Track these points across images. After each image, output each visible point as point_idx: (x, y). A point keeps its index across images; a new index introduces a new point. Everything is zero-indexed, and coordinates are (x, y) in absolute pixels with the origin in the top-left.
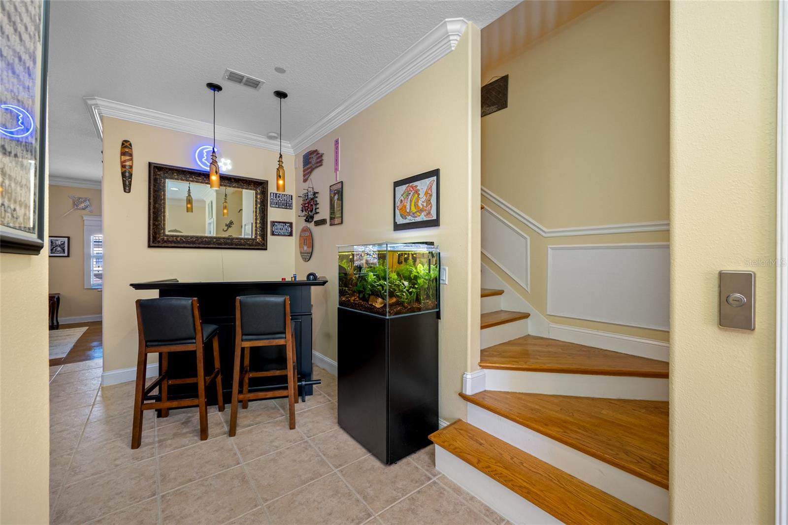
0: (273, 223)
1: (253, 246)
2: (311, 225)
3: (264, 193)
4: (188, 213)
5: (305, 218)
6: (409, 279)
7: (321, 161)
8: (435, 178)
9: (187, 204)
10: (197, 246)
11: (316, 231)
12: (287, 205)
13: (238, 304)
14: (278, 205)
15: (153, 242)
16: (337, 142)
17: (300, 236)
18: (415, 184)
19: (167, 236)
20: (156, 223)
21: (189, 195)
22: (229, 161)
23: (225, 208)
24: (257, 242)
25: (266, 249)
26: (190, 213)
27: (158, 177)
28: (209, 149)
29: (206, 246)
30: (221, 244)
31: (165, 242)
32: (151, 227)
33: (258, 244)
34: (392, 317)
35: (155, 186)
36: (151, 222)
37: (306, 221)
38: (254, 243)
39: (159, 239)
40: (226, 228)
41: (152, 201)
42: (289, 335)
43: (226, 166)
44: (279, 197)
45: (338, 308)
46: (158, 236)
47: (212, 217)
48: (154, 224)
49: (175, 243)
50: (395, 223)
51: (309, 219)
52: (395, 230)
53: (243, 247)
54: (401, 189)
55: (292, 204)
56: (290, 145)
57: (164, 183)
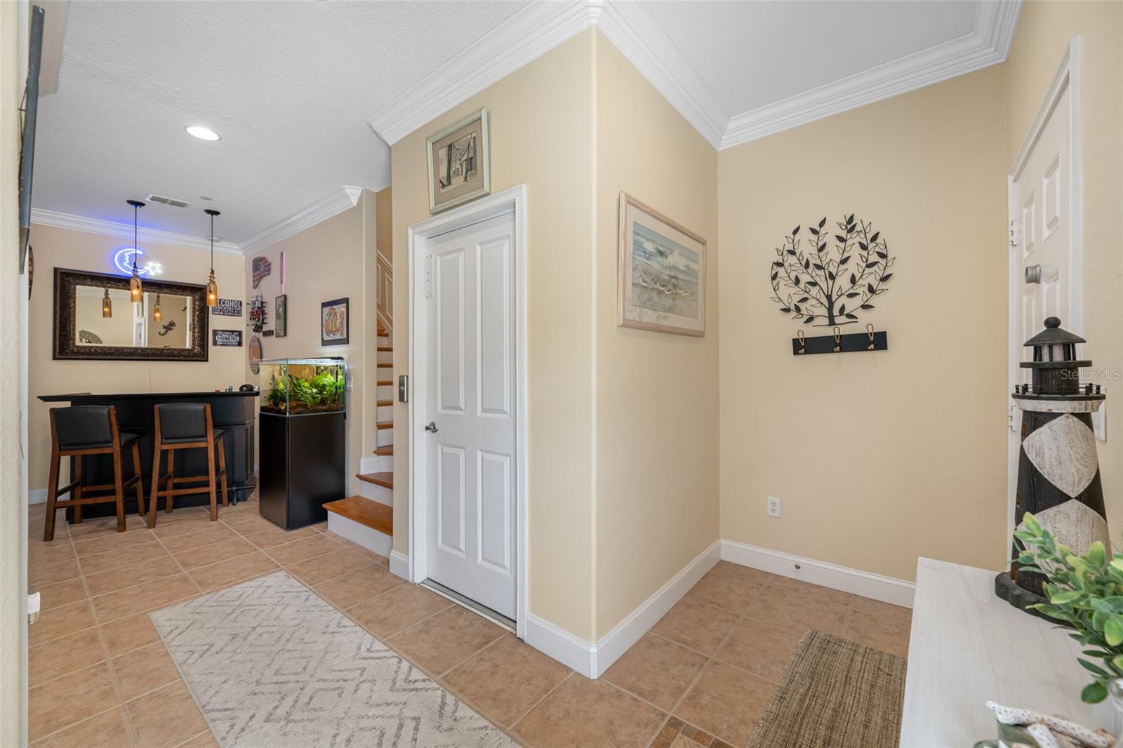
0: (215, 332)
1: (189, 357)
2: (260, 335)
3: (204, 299)
4: (105, 318)
5: (254, 327)
6: (317, 386)
7: (269, 270)
8: (345, 304)
9: (104, 308)
10: (117, 357)
11: (264, 340)
12: (235, 311)
13: (156, 411)
14: (223, 312)
15: (60, 354)
16: (282, 254)
17: (250, 347)
18: (335, 307)
19: (78, 347)
20: (64, 333)
21: (107, 298)
22: (158, 265)
23: (157, 311)
24: (195, 353)
25: (207, 361)
26: (107, 319)
27: (66, 283)
28: (132, 253)
29: (129, 358)
30: (148, 355)
31: (75, 353)
32: (58, 338)
33: (196, 355)
34: (293, 416)
35: (61, 293)
36: (58, 332)
37: (254, 330)
38: (191, 354)
39: (67, 351)
40: (163, 331)
41: (58, 309)
42: (211, 439)
43: (153, 270)
44: (224, 303)
45: (260, 414)
46: (65, 347)
47: (143, 316)
48: (60, 335)
49: (88, 354)
50: (322, 339)
51: (258, 329)
52: (323, 345)
53: (177, 358)
54: (327, 310)
55: (241, 310)
56: (237, 247)
57: (75, 289)
